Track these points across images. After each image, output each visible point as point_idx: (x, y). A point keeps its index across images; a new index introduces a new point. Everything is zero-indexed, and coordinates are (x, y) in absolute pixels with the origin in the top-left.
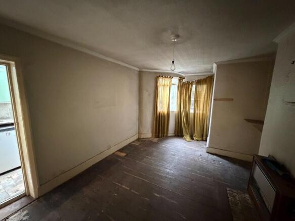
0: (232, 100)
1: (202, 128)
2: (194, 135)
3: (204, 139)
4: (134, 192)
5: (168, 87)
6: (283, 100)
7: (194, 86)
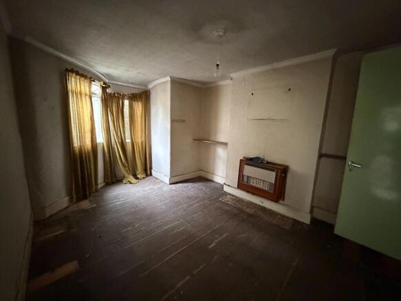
0: (184, 121)
1: (143, 160)
2: (137, 173)
3: (149, 174)
4: (197, 270)
5: (88, 98)
6: (248, 119)
7: (126, 102)
